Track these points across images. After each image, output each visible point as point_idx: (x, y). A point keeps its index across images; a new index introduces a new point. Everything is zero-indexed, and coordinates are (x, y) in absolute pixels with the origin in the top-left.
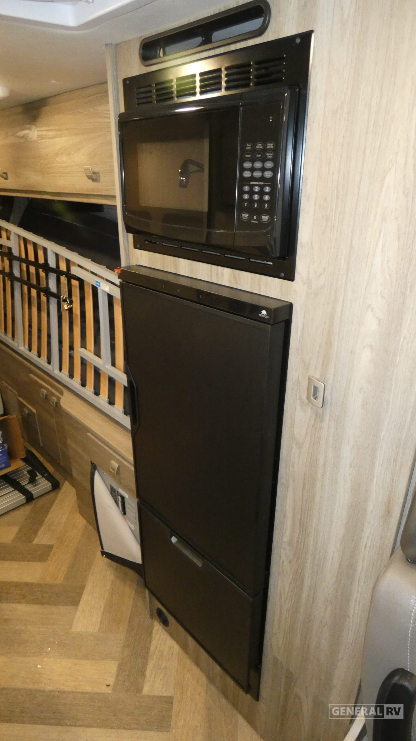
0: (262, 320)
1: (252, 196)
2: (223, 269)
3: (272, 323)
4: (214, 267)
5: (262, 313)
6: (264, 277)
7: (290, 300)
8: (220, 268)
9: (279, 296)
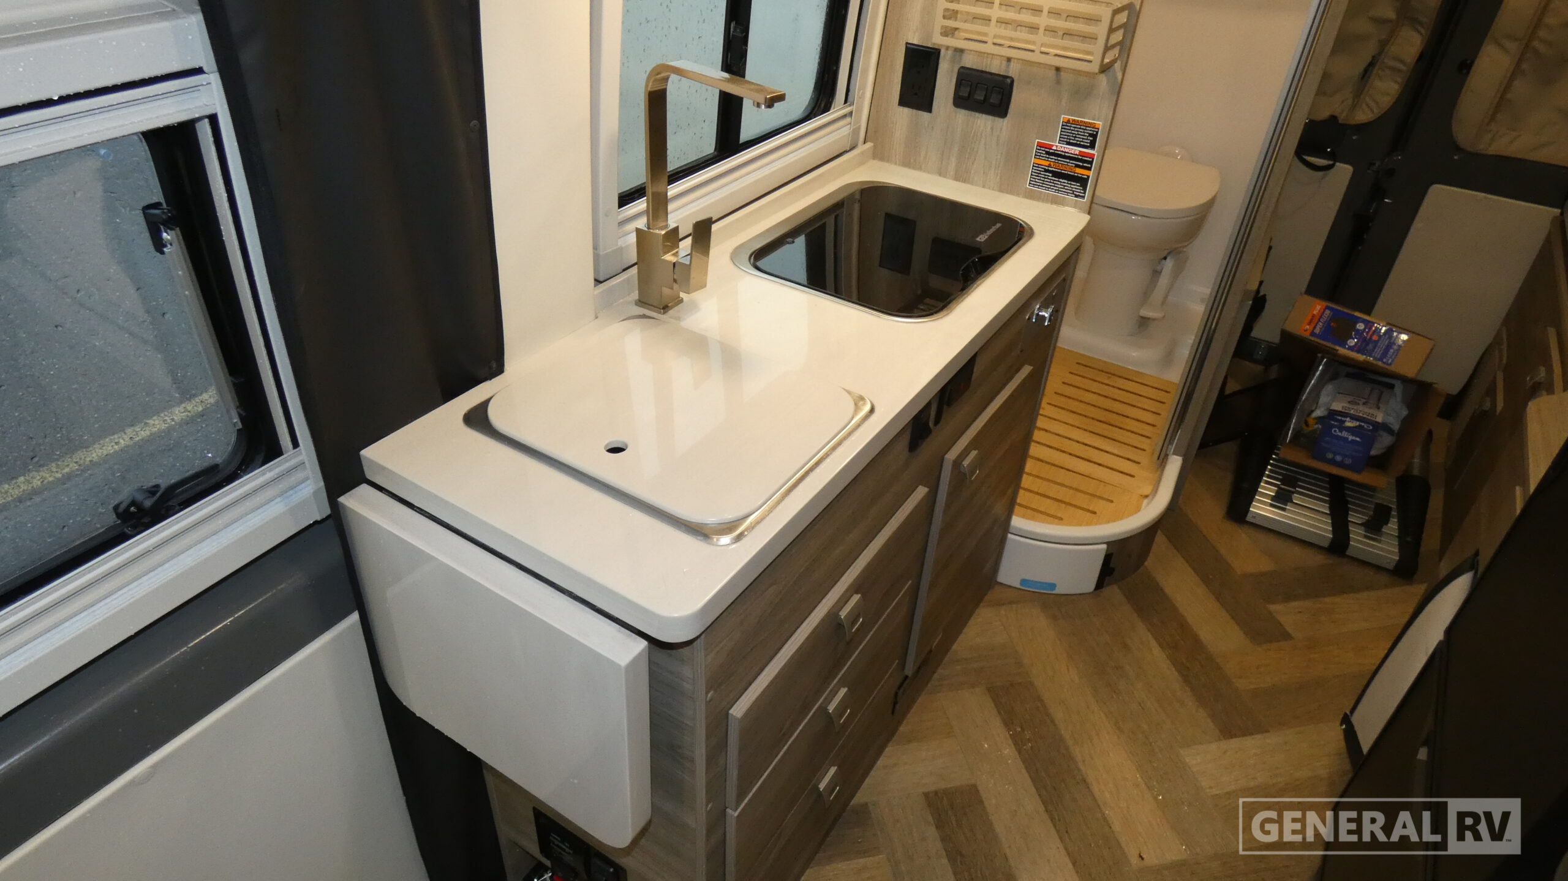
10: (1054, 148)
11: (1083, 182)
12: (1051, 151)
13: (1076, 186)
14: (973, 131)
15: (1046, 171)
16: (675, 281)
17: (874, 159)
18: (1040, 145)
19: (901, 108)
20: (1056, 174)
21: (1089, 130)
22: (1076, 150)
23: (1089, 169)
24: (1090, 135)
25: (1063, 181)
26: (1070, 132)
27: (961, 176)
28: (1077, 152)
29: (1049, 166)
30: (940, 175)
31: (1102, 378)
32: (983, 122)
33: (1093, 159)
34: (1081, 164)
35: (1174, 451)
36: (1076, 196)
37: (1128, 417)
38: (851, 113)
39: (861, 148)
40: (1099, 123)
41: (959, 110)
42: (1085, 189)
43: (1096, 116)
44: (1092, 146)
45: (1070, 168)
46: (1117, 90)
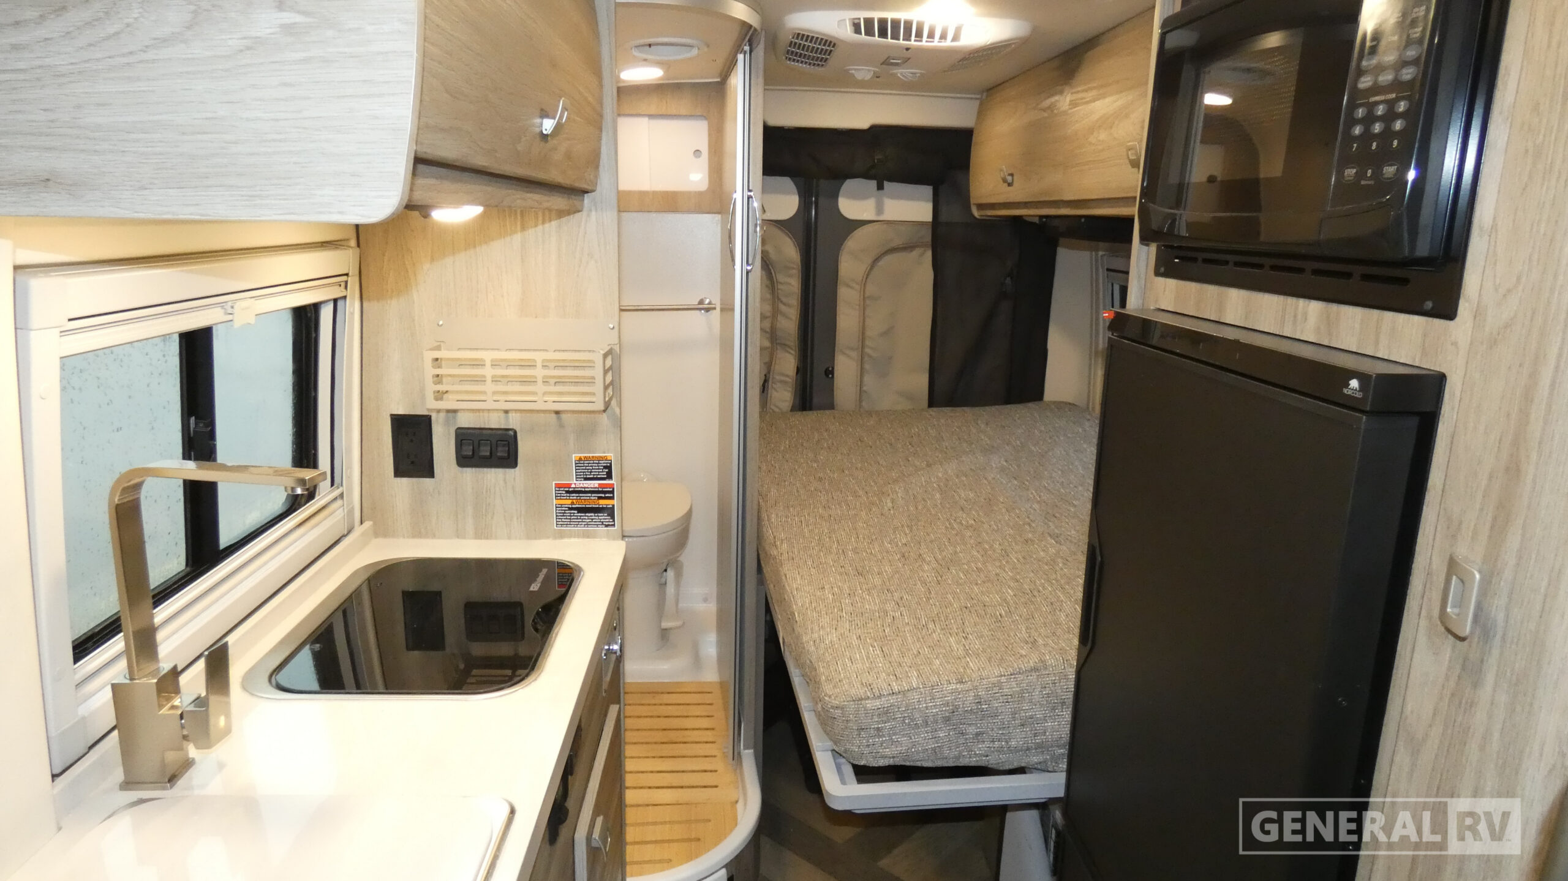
0: (1350, 404)
1: (1370, 126)
2: (1308, 305)
3: (1368, 409)
4: (1291, 301)
5: (1349, 385)
6: (1389, 315)
7: (1440, 365)
8: (1302, 303)
9: (1417, 360)
10: (573, 486)
11: (610, 512)
12: (570, 489)
13: (604, 517)
14: (485, 486)
15: (570, 509)
16: (185, 737)
17: (376, 537)
18: (558, 486)
19: (399, 480)
20: (580, 510)
21: (603, 463)
22: (594, 484)
23: (612, 498)
24: (605, 467)
25: (590, 515)
26: (585, 469)
27: (482, 533)
28: (597, 486)
29: (573, 503)
30: (458, 537)
31: (648, 699)
32: (493, 476)
33: (613, 489)
34: (603, 495)
35: (744, 746)
36: (607, 526)
37: (686, 729)
38: (341, 496)
39: (358, 530)
40: (610, 455)
41: (465, 469)
42: (613, 517)
43: (604, 449)
44: (609, 476)
45: (592, 501)
46: (618, 423)
